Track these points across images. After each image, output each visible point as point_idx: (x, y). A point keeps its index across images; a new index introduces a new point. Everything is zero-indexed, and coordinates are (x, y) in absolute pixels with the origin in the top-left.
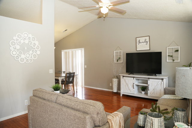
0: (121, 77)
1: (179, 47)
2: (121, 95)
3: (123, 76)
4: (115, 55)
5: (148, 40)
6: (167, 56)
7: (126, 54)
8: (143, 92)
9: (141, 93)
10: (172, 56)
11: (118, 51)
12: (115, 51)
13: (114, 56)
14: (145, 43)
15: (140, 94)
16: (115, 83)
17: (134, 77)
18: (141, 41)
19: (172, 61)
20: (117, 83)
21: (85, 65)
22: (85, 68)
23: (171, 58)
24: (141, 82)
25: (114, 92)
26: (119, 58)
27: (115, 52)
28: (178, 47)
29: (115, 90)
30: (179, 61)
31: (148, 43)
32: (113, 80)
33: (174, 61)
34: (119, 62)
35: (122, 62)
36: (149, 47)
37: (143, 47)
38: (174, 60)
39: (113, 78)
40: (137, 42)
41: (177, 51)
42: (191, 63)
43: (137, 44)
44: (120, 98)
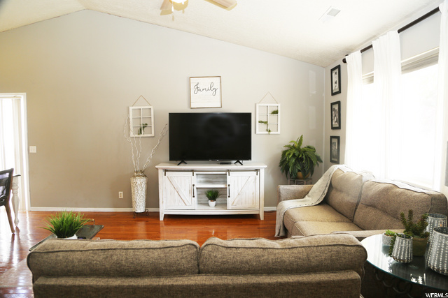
0: (161, 173)
1: (279, 105)
2: (162, 218)
3: (166, 171)
4: (131, 117)
5: (217, 85)
6: (257, 122)
7: (170, 114)
8: (212, 203)
9: (208, 205)
10: (266, 123)
11: (141, 108)
12: (134, 107)
13: (129, 119)
14: (211, 92)
15: (206, 207)
16: (140, 190)
17: (193, 171)
18: (201, 87)
19: (267, 133)
20: (144, 189)
21: (30, 143)
22: (30, 155)
23: (264, 126)
24: (202, 180)
25: (139, 211)
26: (145, 126)
27: (131, 108)
28: (277, 105)
29: (140, 208)
30: (279, 132)
31: (218, 91)
32: (133, 180)
33: (271, 133)
34: (145, 135)
35: (153, 135)
36: (219, 100)
37: (205, 101)
38: (270, 131)
39: (134, 177)
40: (192, 87)
41: (276, 112)
42: (302, 137)
43: (192, 92)
44: (159, 224)
